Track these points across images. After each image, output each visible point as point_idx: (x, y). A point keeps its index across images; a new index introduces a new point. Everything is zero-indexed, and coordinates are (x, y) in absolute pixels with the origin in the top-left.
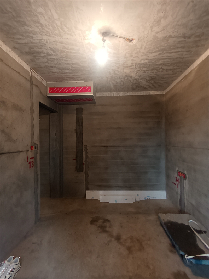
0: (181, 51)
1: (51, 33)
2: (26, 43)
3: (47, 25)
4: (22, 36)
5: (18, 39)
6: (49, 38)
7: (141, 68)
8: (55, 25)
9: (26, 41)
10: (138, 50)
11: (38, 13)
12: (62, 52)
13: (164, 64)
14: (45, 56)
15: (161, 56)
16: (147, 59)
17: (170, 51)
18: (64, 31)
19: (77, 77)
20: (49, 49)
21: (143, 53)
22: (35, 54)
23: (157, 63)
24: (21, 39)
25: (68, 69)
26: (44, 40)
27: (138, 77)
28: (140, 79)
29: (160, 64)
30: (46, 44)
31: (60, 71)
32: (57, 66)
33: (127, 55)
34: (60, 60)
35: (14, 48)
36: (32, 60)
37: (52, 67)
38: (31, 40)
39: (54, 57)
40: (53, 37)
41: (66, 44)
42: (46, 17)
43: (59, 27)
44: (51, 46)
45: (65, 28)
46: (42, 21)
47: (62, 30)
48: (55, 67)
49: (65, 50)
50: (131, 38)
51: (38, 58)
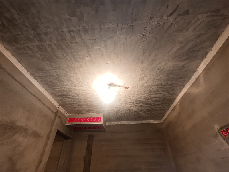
0: (163, 93)
1: (77, 85)
2: (60, 91)
3: (75, 82)
4: (59, 87)
5: (56, 88)
6: (75, 87)
7: (138, 104)
9: (60, 89)
10: (133, 93)
11: (71, 76)
12: (82, 95)
13: (154, 101)
14: (70, 98)
15: (150, 96)
16: (141, 98)
17: (155, 93)
19: (91, 111)
20: (74, 93)
21: (137, 94)
22: (64, 97)
23: (149, 101)
24: (57, 88)
25: (85, 105)
26: (72, 89)
27: (138, 110)
28: (139, 111)
29: (151, 101)
30: (73, 91)
31: (79, 106)
32: (78, 103)
33: (126, 96)
34: (80, 99)
35: (51, 93)
36: (61, 100)
37: (74, 104)
38: (64, 89)
39: (77, 98)
40: (78, 87)
41: (85, 91)
44: (75, 92)
48: (76, 104)
49: (84, 94)
50: (127, 87)
51: (65, 98)
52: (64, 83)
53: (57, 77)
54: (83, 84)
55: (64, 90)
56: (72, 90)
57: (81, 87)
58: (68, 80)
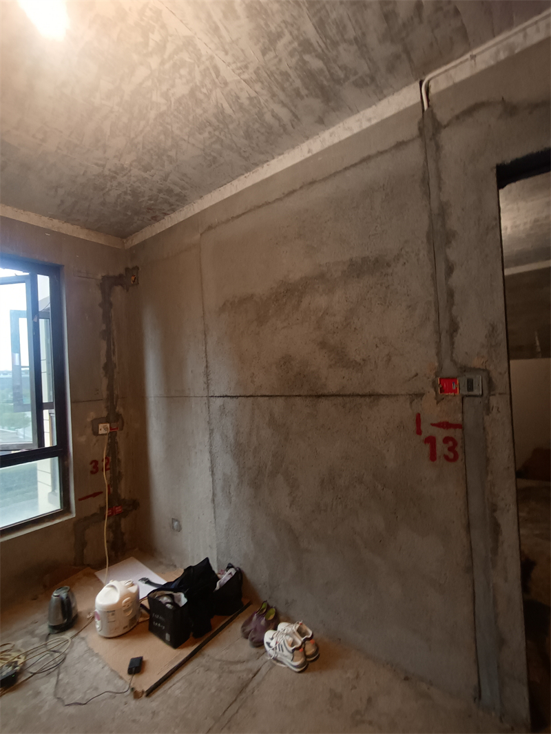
3: (184, 80)
18: (165, 42)
52: (226, 105)
53: (210, 129)
54: (170, 48)
55: (273, 95)
56: (251, 70)
57: (200, 46)
58: (198, 102)
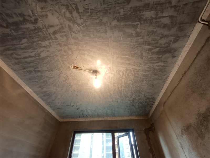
1: (133, 71)
3: (131, 76)
6: (136, 68)
8: (126, 76)
18: (123, 73)
41: (126, 63)
42: (129, 79)
43: (125, 75)
45: (121, 75)
46: (132, 77)
47: (124, 73)
52: (144, 73)
53: (145, 80)
56: (143, 63)
